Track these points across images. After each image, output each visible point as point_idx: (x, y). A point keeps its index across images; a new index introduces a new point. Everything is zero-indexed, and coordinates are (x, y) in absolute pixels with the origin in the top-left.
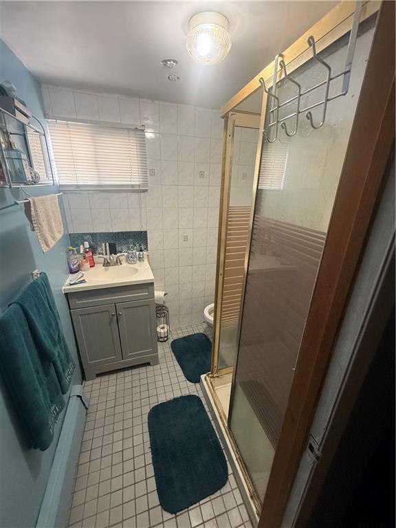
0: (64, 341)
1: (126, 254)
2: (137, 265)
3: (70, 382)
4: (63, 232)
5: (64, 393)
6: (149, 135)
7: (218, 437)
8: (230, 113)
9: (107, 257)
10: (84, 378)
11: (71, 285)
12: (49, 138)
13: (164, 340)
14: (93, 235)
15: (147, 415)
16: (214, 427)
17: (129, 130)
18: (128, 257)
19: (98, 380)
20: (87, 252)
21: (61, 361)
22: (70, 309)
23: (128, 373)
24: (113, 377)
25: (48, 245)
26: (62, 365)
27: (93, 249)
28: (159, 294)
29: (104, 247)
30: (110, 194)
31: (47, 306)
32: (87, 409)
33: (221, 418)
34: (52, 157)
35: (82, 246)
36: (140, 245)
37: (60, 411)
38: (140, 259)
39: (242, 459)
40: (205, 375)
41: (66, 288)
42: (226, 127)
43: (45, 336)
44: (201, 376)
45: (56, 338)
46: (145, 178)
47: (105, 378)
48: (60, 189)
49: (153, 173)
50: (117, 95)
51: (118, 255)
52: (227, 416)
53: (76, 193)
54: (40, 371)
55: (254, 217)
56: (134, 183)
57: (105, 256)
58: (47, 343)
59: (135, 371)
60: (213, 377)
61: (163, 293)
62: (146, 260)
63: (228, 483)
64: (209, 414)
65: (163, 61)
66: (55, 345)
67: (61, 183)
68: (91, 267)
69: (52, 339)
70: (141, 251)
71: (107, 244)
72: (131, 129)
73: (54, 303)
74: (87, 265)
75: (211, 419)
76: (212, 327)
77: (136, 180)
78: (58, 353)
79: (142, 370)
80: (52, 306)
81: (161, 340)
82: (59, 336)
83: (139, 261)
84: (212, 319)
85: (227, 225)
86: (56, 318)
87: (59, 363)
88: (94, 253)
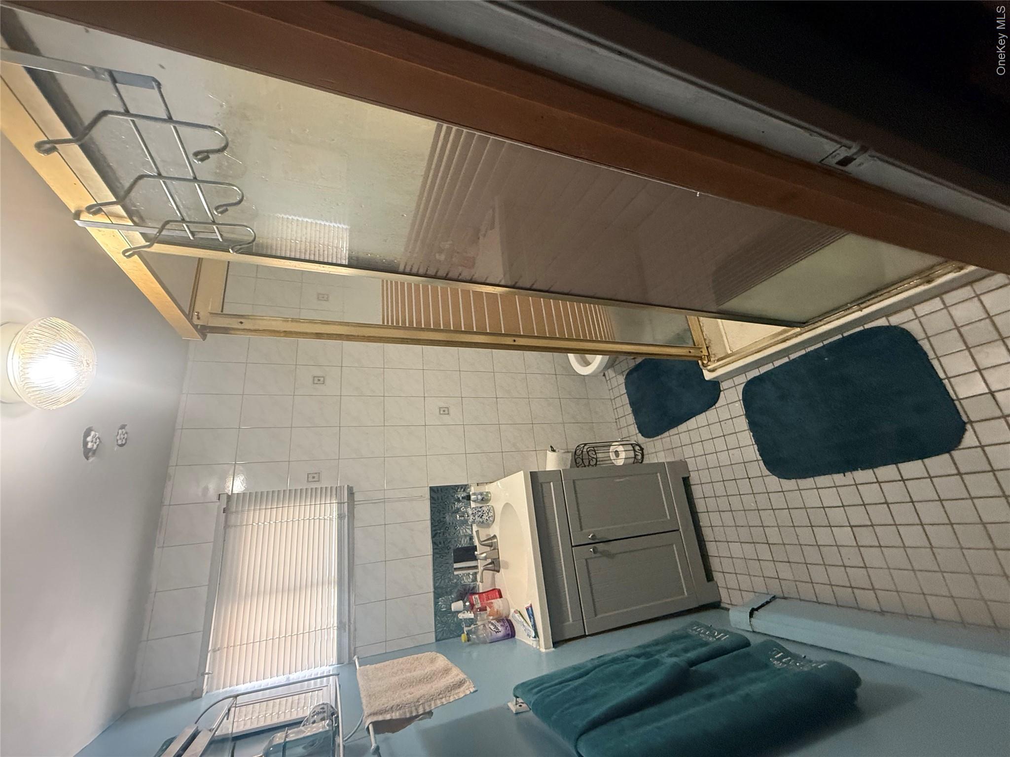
0: (648, 646)
1: (475, 528)
2: (497, 505)
3: (726, 632)
4: (433, 654)
5: (747, 644)
6: (238, 485)
7: (821, 345)
8: (196, 321)
9: (480, 564)
10: (716, 605)
11: (536, 635)
12: (242, 688)
13: (639, 451)
14: (439, 593)
15: (783, 481)
16: (803, 352)
17: (227, 526)
18: (482, 524)
19: (718, 576)
20: (472, 605)
21: (686, 650)
22: (585, 636)
23: (704, 520)
24: (711, 548)
25: (461, 684)
26: (694, 648)
27: (467, 593)
28: (552, 463)
29: (461, 571)
30: (357, 561)
31: (581, 681)
32: (774, 598)
33: (784, 341)
34: (282, 679)
35: (461, 616)
36: (458, 500)
37: (782, 649)
38: (485, 499)
39: (861, 300)
40: (705, 372)
41: (543, 645)
42: (225, 330)
43: (641, 684)
44: (707, 379)
45: (642, 661)
46: (324, 492)
47: (715, 564)
48: (346, 662)
49: (315, 477)
50: (156, 549)
51: (477, 543)
52: (781, 328)
53: (355, 630)
54: (705, 691)
55: (404, 273)
56: (335, 514)
57: (480, 569)
58: (653, 678)
59: (700, 506)
60: (709, 356)
61: (550, 454)
62: (487, 488)
63: (904, 326)
64: (778, 363)
65: (87, 458)
66: (657, 663)
67: (334, 659)
68: (501, 597)
69: (645, 669)
70: (468, 498)
71: (456, 565)
72: (226, 521)
73: (574, 668)
74: (497, 604)
75: (786, 360)
76: (614, 357)
77: (330, 510)
78: (671, 656)
79: (697, 491)
80: (581, 672)
81: (639, 457)
82: (638, 656)
83: (488, 501)
84: (599, 358)
85: (419, 329)
86: (601, 664)
87: (691, 655)
88: (472, 591)
